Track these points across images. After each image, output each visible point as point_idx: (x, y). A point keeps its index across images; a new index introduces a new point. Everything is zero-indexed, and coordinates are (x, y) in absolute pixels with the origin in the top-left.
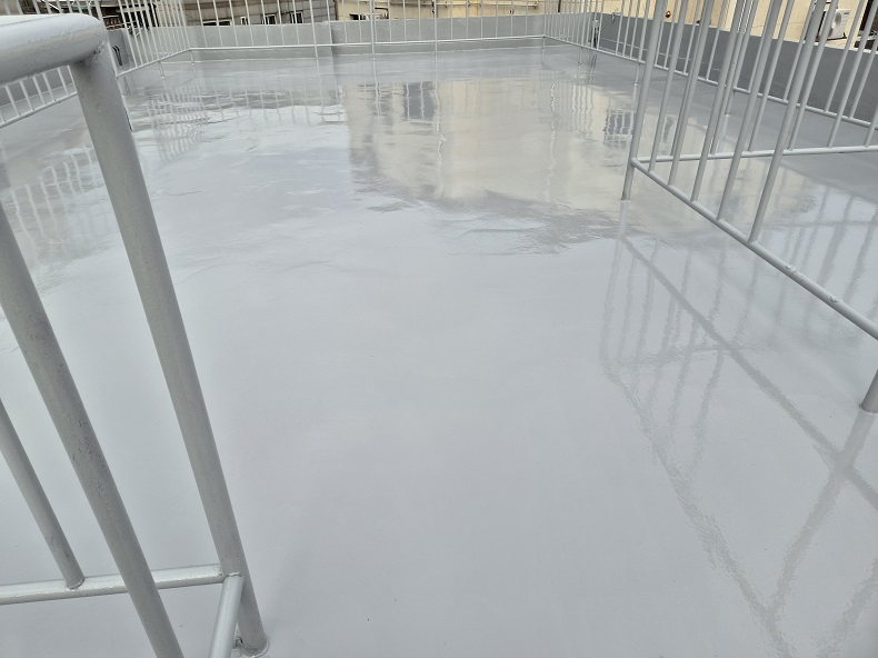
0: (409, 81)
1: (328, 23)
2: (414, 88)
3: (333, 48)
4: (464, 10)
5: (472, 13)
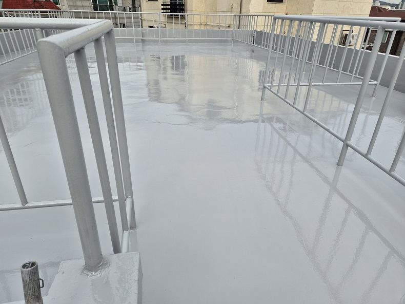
0: (175, 54)
1: (139, 29)
2: (177, 58)
3: (142, 40)
4: (199, 26)
5: (203, 28)
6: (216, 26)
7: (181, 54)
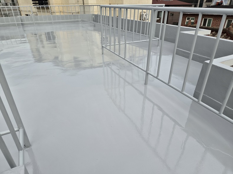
0: (47, 31)
1: (19, 17)
2: (48, 33)
3: (22, 23)
4: (59, 13)
5: (62, 14)
6: (70, 13)
7: (50, 31)
